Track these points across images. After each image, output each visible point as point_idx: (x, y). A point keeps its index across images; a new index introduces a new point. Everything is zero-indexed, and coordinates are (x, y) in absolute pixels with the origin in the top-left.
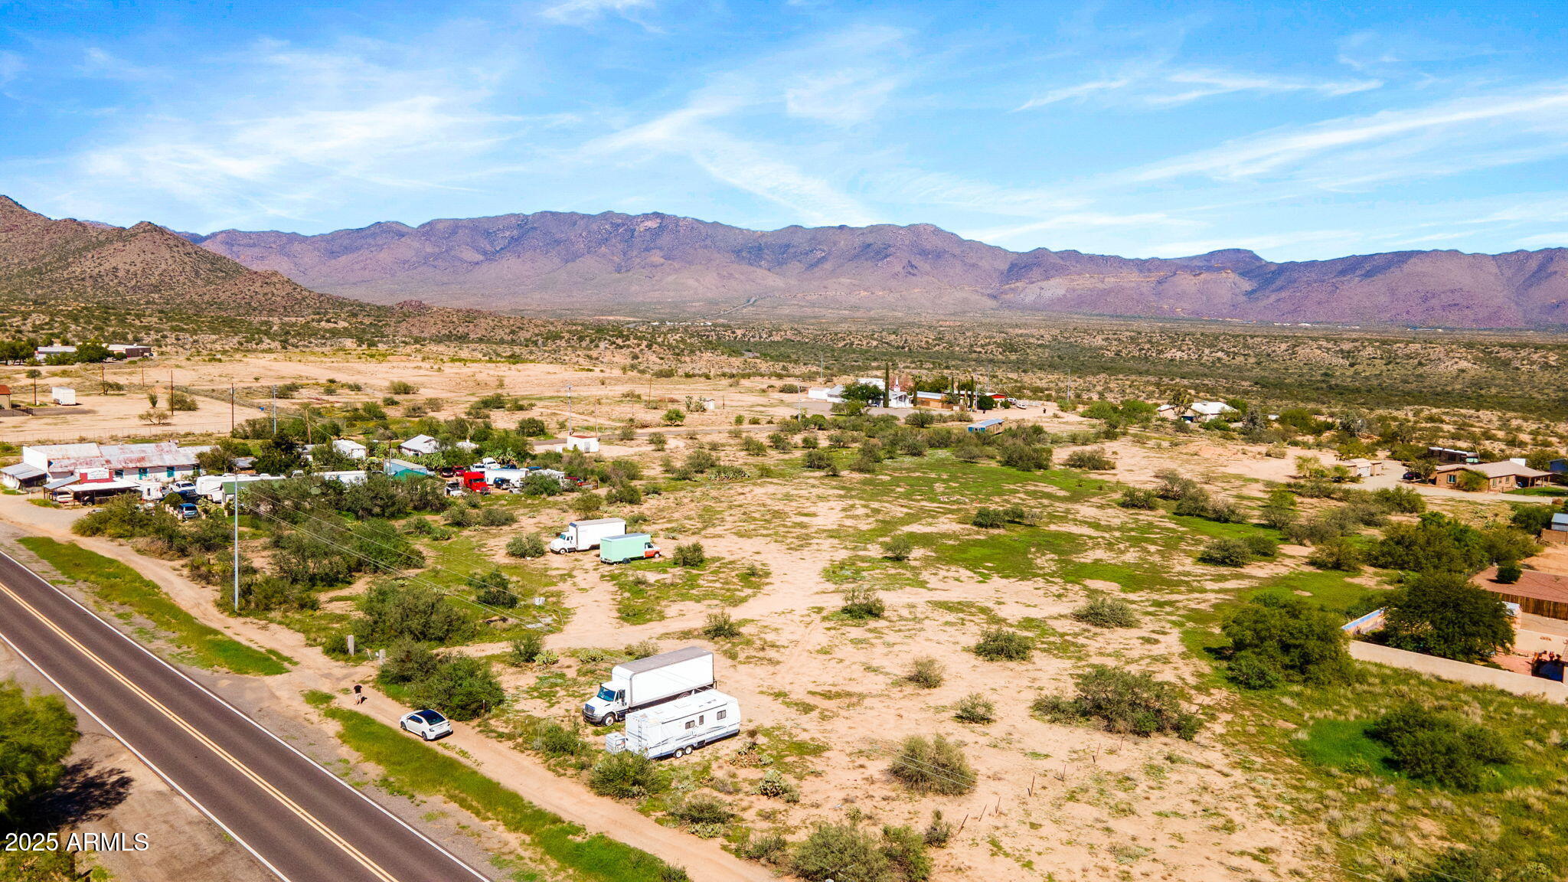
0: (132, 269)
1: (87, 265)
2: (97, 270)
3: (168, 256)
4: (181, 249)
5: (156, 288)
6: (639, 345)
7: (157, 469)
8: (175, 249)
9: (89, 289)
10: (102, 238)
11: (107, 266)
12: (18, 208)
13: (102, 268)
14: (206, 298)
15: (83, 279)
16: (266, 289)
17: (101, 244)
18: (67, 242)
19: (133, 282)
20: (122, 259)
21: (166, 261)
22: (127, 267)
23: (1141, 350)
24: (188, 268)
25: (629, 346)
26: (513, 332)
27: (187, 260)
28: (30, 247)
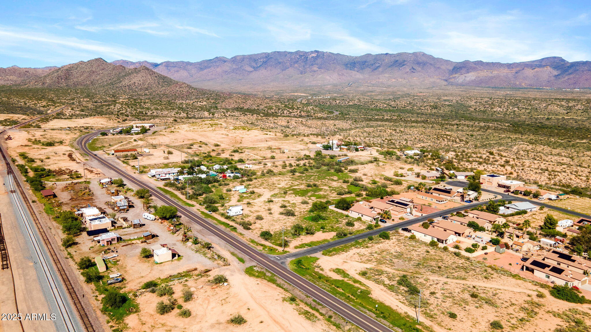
0: (140, 83)
1: (126, 82)
2: (129, 83)
3: (150, 78)
4: (154, 75)
5: (147, 89)
6: (297, 112)
7: (171, 173)
8: (152, 75)
9: (127, 90)
10: (130, 72)
11: (132, 82)
12: (105, 62)
13: (131, 83)
14: (162, 92)
15: (125, 87)
16: (181, 89)
17: (130, 74)
18: (120, 73)
19: (140, 87)
20: (137, 79)
21: (150, 80)
22: (138, 82)
23: (485, 108)
24: (156, 82)
25: (294, 112)
26: (258, 106)
27: (156, 79)
28: (109, 75)
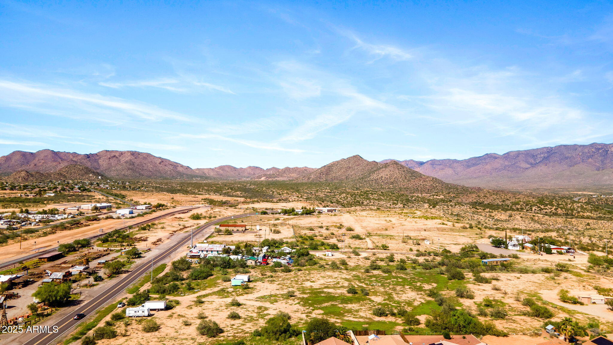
0: (387, 177)
1: (374, 176)
2: (377, 177)
3: (397, 172)
4: (402, 169)
5: (392, 183)
6: (551, 208)
7: (215, 251)
8: (400, 170)
9: (374, 184)
10: (381, 167)
11: (380, 176)
12: (361, 159)
13: (378, 177)
14: (405, 186)
15: (373, 181)
16: (424, 183)
17: (380, 168)
18: (372, 168)
19: (386, 181)
20: (384, 174)
21: (397, 174)
22: (385, 176)
24: (403, 176)
25: (546, 209)
26: (504, 201)
27: (403, 173)
28: (362, 170)
